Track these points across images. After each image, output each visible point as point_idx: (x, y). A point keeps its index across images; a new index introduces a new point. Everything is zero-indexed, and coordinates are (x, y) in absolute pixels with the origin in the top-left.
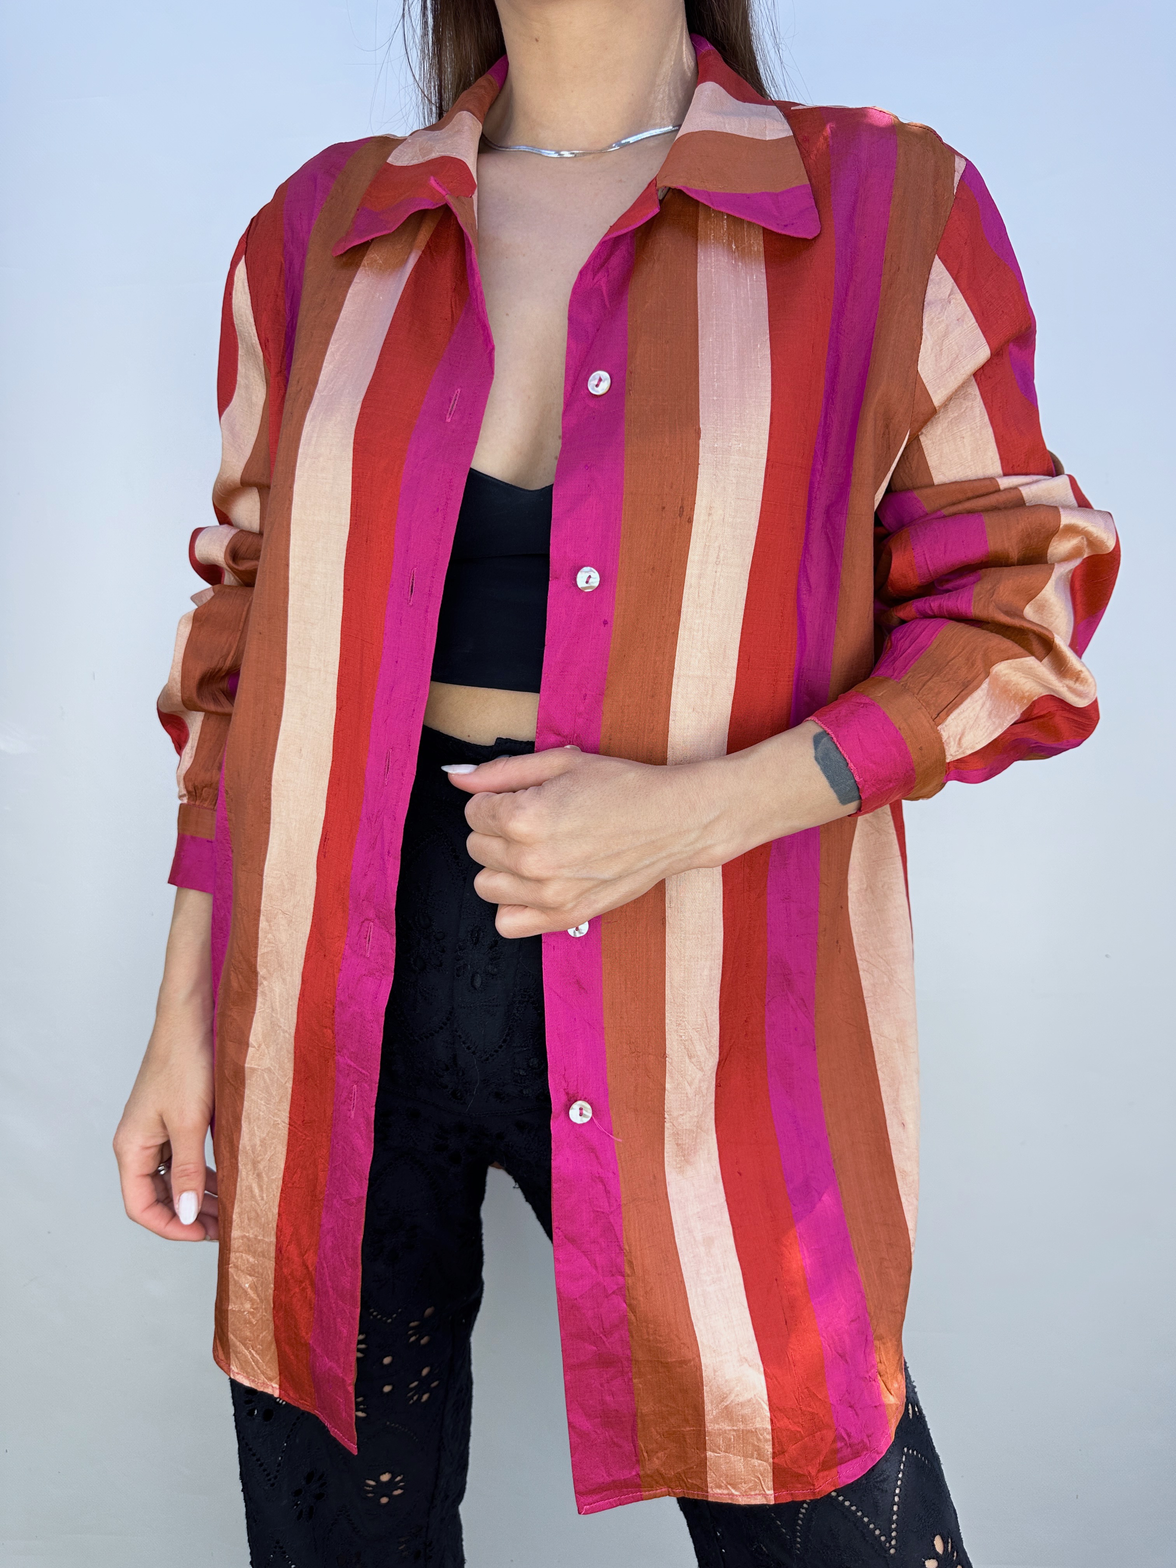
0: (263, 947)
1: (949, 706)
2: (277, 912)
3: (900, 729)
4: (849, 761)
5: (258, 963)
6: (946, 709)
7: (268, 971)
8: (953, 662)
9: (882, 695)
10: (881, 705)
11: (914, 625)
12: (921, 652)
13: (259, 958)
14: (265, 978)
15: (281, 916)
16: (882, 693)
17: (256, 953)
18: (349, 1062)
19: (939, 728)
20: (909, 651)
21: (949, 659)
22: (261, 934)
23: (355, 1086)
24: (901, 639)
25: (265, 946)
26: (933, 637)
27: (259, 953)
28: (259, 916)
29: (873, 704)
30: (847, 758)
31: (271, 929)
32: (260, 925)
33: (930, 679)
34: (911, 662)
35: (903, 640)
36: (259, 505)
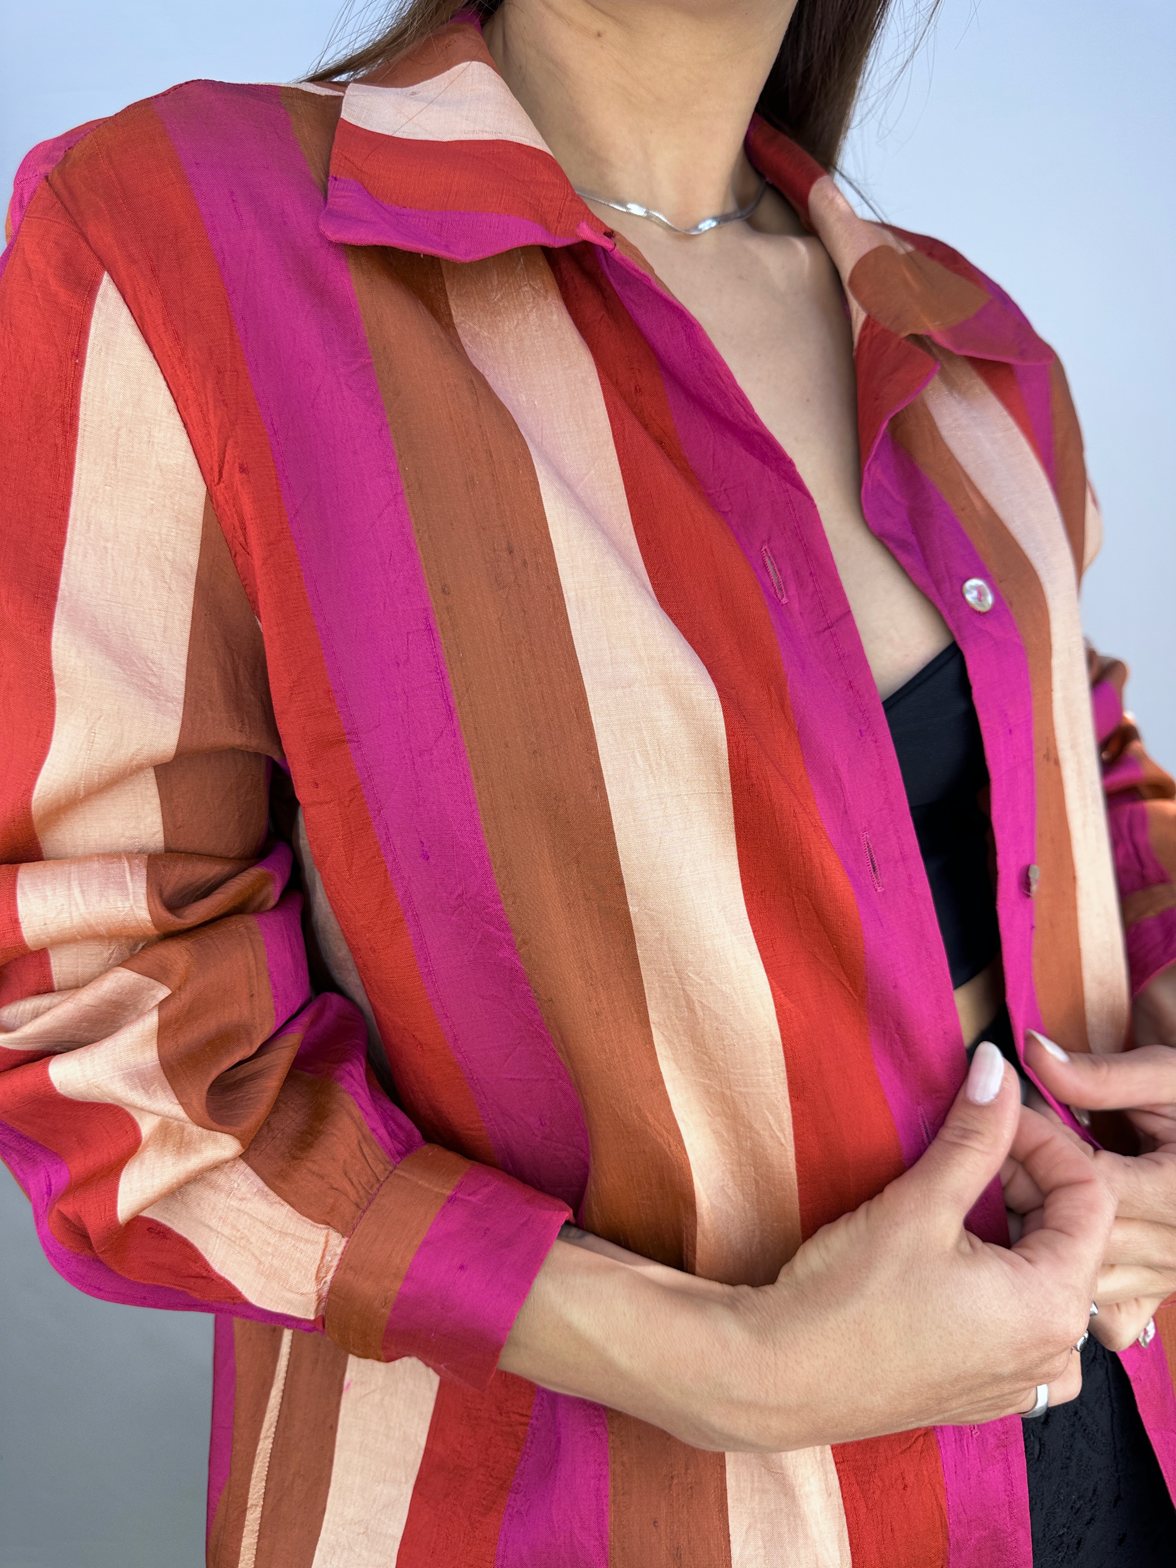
36: (157, 801)
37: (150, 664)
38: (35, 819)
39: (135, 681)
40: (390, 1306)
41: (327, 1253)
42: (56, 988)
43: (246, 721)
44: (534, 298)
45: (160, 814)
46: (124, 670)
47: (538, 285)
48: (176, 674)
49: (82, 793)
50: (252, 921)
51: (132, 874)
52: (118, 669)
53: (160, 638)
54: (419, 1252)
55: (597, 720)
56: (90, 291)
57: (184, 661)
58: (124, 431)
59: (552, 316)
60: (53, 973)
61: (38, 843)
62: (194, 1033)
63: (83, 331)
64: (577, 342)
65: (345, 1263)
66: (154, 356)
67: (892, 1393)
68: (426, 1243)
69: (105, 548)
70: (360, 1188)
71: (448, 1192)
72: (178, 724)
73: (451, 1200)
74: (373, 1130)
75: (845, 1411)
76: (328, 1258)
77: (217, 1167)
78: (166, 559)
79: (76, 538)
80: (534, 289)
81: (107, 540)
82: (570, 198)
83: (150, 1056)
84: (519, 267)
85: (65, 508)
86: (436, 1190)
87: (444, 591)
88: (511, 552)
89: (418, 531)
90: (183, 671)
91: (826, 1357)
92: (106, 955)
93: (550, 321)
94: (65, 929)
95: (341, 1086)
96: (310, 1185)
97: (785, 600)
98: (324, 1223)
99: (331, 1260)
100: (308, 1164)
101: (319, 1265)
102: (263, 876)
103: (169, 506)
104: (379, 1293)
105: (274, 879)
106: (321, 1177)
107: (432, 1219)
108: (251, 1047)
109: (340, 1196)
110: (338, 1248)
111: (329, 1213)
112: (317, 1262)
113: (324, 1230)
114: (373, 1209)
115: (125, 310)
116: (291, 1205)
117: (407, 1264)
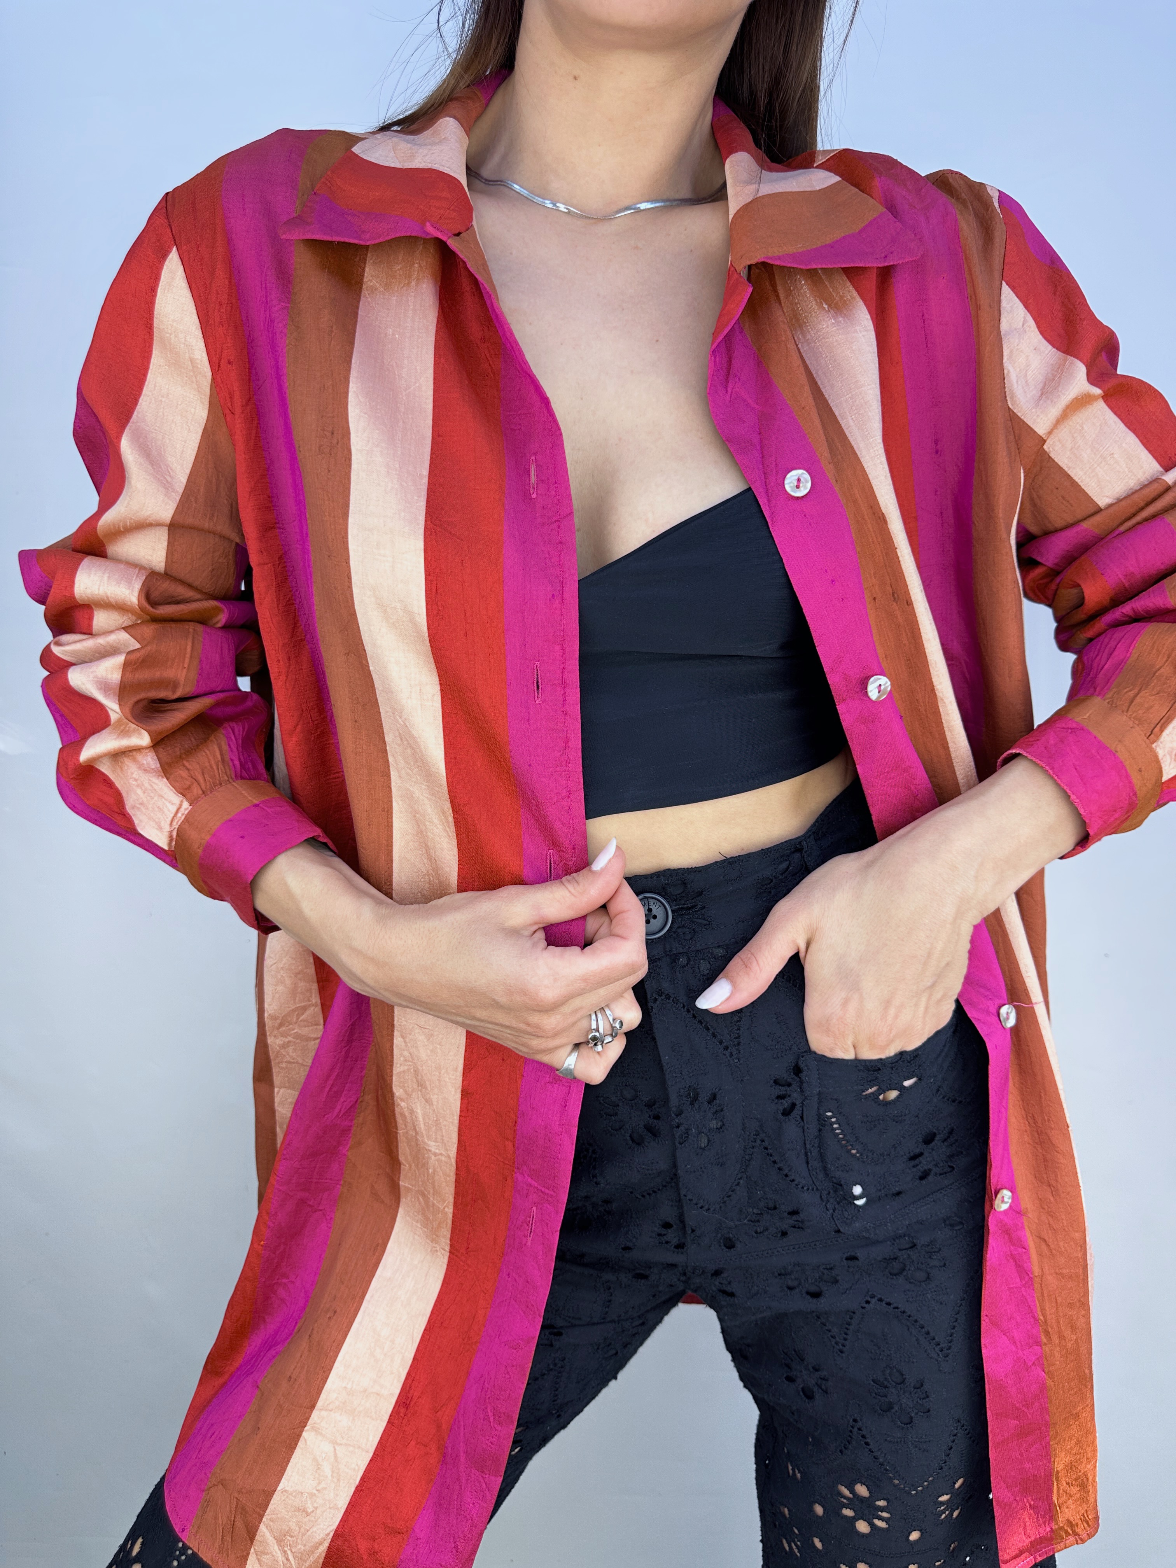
0: (398, 1065)
1: (1162, 721)
2: (413, 1028)
3: (1117, 751)
4: (1070, 793)
5: (394, 1083)
6: (1159, 725)
7: (406, 1092)
8: (1159, 672)
9: (1089, 717)
10: (1091, 729)
11: (1106, 640)
12: (1121, 666)
13: (394, 1078)
14: (402, 1100)
15: (417, 1031)
16: (1088, 715)
17: (392, 1071)
18: (529, 1180)
19: (1154, 746)
20: (1106, 667)
21: (1154, 670)
22: (396, 1051)
23: (535, 1208)
24: (1096, 657)
25: (401, 1065)
26: (1131, 648)
27: (394, 1072)
28: (393, 1031)
29: (1083, 729)
30: (1068, 791)
31: (406, 1046)
32: (395, 1041)
33: (1138, 694)
34: (1113, 678)
35: (1099, 658)
36: (165, 544)
37: (170, 471)
38: (100, 536)
39: (158, 476)
40: (202, 848)
41: (179, 812)
42: (94, 633)
43: (216, 514)
44: (418, 272)
45: (165, 552)
46: (154, 469)
48: (182, 478)
49: (122, 529)
50: (200, 628)
51: (137, 576)
52: (150, 467)
53: (178, 457)
54: (223, 824)
56: (163, 256)
57: (188, 472)
58: (173, 335)
59: (424, 285)
60: (94, 626)
62: (144, 675)
63: (157, 278)
65: (187, 819)
66: (192, 295)
68: (230, 820)
69: (161, 401)
70: (208, 784)
71: (256, 802)
72: (176, 507)
73: (256, 806)
74: (232, 760)
76: (179, 815)
77: (138, 749)
78: (190, 412)
80: (420, 266)
81: (163, 397)
83: (116, 677)
85: (144, 376)
86: (250, 798)
90: (186, 477)
92: (121, 621)
95: (223, 731)
96: (181, 772)
97: (534, 496)
98: (182, 794)
99: (181, 816)
100: (185, 762)
101: (174, 817)
102: (217, 607)
103: (195, 381)
104: (199, 839)
105: (224, 612)
106: (188, 770)
107: (239, 810)
108: (174, 692)
109: (195, 784)
110: (186, 809)
111: (186, 789)
112: (173, 815)
113: (181, 797)
114: (211, 795)
115: (181, 268)
116: (167, 779)
117: (216, 827)
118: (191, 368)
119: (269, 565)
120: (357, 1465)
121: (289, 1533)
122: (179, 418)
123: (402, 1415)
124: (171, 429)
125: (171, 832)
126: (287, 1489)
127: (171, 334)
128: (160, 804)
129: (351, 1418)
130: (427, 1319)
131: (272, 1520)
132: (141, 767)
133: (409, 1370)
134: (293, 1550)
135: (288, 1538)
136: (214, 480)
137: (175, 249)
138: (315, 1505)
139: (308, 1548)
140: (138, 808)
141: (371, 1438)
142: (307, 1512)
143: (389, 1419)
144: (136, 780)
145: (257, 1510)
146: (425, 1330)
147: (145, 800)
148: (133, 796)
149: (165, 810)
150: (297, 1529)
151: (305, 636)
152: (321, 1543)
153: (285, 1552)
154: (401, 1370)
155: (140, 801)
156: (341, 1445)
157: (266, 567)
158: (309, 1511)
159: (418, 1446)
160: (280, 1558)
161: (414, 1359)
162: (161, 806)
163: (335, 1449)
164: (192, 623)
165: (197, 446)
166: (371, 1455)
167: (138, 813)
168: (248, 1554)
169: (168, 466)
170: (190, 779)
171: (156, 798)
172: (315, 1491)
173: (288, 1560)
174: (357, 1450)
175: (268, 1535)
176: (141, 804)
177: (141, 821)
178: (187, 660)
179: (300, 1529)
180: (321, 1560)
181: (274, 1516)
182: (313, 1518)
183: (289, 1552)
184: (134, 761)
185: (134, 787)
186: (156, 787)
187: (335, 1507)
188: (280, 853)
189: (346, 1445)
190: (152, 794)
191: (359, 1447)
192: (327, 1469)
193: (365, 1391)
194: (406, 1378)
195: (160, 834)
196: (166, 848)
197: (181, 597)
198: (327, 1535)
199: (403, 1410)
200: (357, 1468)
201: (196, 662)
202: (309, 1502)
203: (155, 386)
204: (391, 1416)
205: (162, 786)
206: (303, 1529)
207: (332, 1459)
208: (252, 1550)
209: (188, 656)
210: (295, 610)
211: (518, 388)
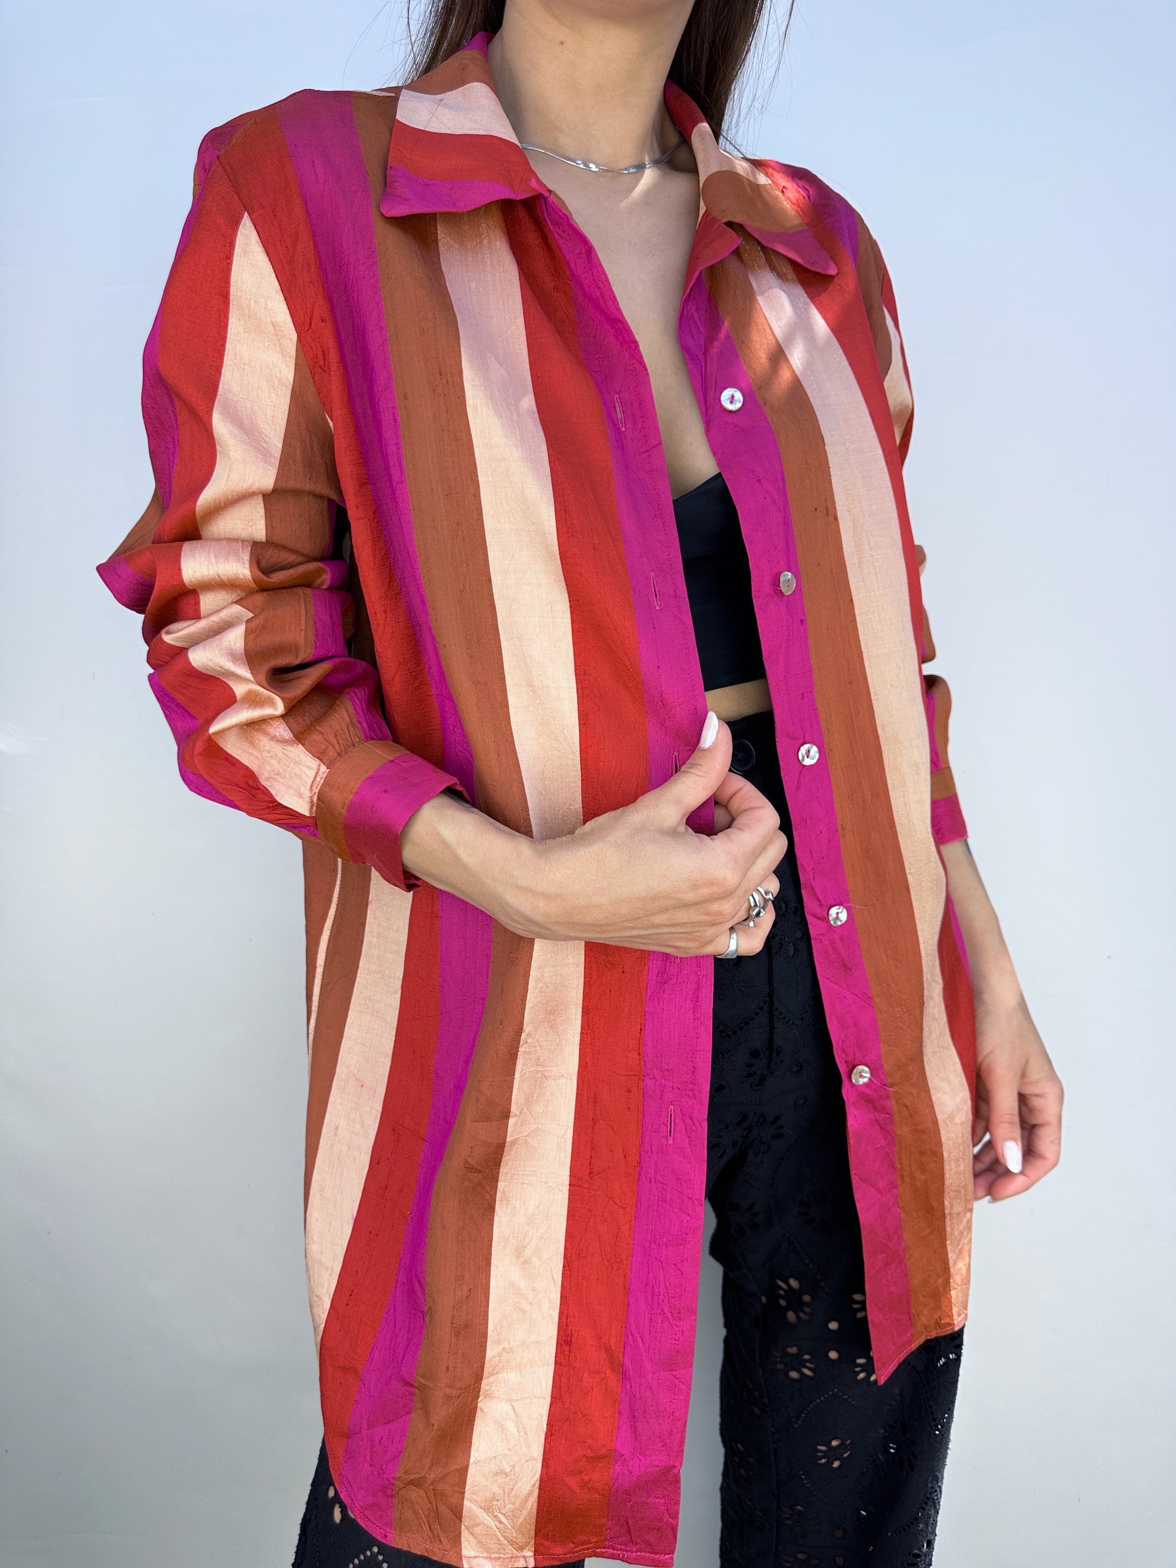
36: (263, 511)
37: (264, 436)
38: (198, 517)
39: (253, 443)
40: (346, 808)
41: (318, 776)
42: (203, 615)
43: (314, 474)
44: (487, 231)
45: (264, 520)
46: (249, 438)
47: (491, 223)
48: (277, 443)
49: (223, 505)
50: (309, 591)
51: (243, 552)
52: (245, 437)
53: (270, 422)
54: (364, 781)
55: (481, 479)
56: (235, 224)
57: (282, 436)
58: (252, 301)
59: (496, 241)
60: (201, 609)
61: (199, 532)
62: (266, 641)
63: (232, 245)
64: (509, 258)
65: (327, 782)
66: (269, 260)
67: (614, 898)
68: (370, 777)
69: (244, 369)
70: (342, 746)
71: (389, 759)
72: (276, 471)
74: (359, 722)
75: (583, 903)
76: (318, 779)
77: (272, 719)
78: (276, 377)
79: (229, 363)
80: (488, 225)
81: (245, 364)
82: (528, 170)
83: (240, 646)
84: (481, 212)
85: (223, 345)
87: (405, 397)
88: (441, 375)
89: (394, 362)
91: (574, 870)
92: (230, 597)
93: (495, 244)
94: (205, 576)
95: (348, 697)
96: (315, 737)
97: (623, 429)
98: (318, 758)
99: (320, 781)
100: (317, 727)
101: (313, 782)
102: (321, 568)
103: (278, 345)
104: (341, 800)
105: (327, 572)
106: (322, 734)
107: (377, 767)
108: (297, 657)
109: (331, 747)
110: (324, 773)
111: (322, 753)
112: (312, 780)
113: (318, 762)
114: (346, 756)
115: (255, 233)
116: (303, 746)
117: (357, 786)
118: (273, 332)
119: (365, 520)
120: (539, 1413)
121: (494, 1498)
122: (265, 383)
123: (567, 1353)
124: (258, 395)
125: (311, 797)
126: (479, 1458)
127: (250, 300)
128: (297, 771)
129: (519, 1373)
130: (563, 1257)
131: (474, 1493)
132: (273, 738)
133: (560, 1309)
134: (503, 1512)
135: (495, 1503)
136: (307, 441)
137: (246, 215)
138: (511, 1464)
139: (517, 1504)
140: (275, 779)
141: (544, 1385)
142: (505, 1473)
143: (555, 1361)
144: (269, 752)
145: (457, 1489)
146: (564, 1267)
147: (281, 770)
148: (268, 768)
149: (304, 776)
150: (501, 1491)
151: (401, 590)
152: (529, 1495)
153: (496, 1517)
154: (552, 1312)
155: (276, 772)
156: (517, 1400)
157: (362, 522)
158: (507, 1471)
159: (591, 1376)
160: (493, 1524)
161: (561, 1297)
162: (298, 773)
163: (513, 1406)
164: (300, 588)
165: (288, 409)
166: (549, 1400)
167: (275, 783)
168: (460, 1533)
169: (261, 433)
170: (325, 742)
171: (292, 765)
172: (507, 1452)
173: (501, 1522)
174: (534, 1401)
175: (474, 1508)
176: (278, 774)
177: (279, 791)
178: (303, 622)
179: (504, 1491)
180: (535, 1510)
181: (475, 1488)
182: (513, 1477)
183: (500, 1515)
184: (265, 734)
185: (268, 759)
186: (290, 755)
187: (532, 1459)
188: (424, 802)
189: (522, 1399)
190: (287, 763)
191: (536, 1397)
192: (511, 1427)
193: (523, 1343)
194: (560, 1318)
195: (300, 801)
196: (307, 814)
197: (285, 562)
198: (534, 1486)
199: (566, 1348)
200: (539, 1416)
201: (311, 623)
202: (504, 1463)
203: (235, 355)
204: (556, 1357)
205: (299, 752)
206: (507, 1490)
207: (513, 1417)
208: (463, 1527)
209: (303, 618)
210: (390, 564)
211: (593, 334)
